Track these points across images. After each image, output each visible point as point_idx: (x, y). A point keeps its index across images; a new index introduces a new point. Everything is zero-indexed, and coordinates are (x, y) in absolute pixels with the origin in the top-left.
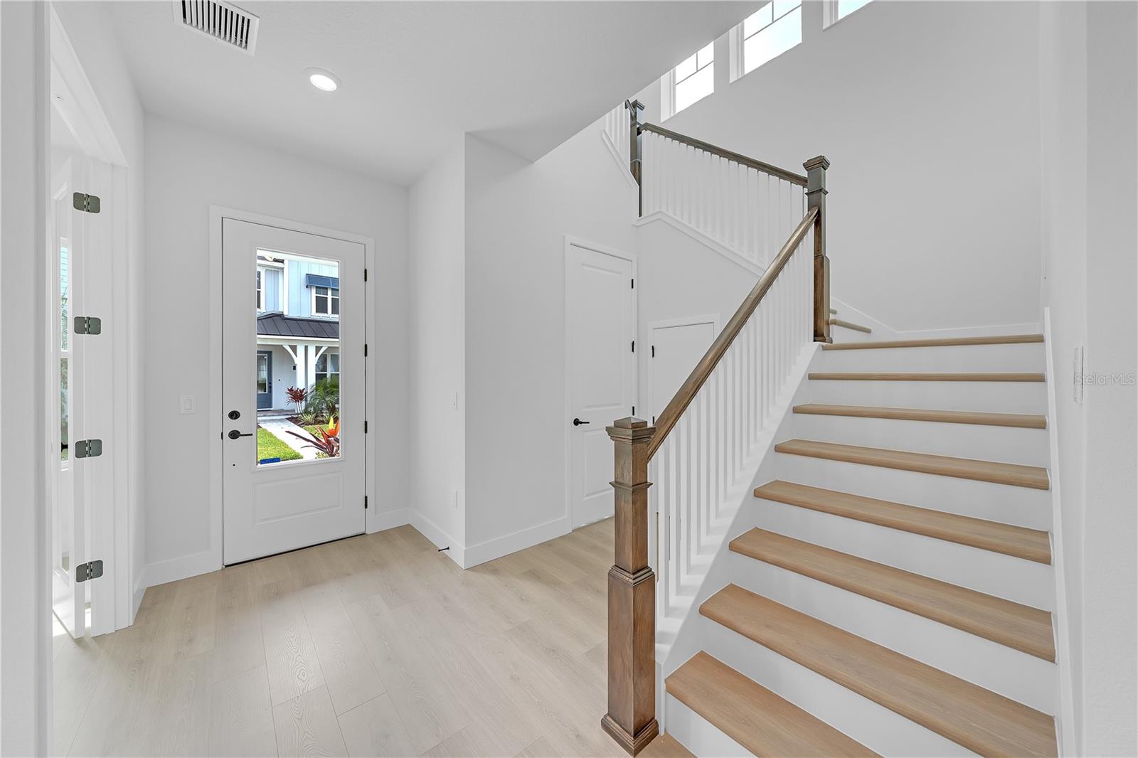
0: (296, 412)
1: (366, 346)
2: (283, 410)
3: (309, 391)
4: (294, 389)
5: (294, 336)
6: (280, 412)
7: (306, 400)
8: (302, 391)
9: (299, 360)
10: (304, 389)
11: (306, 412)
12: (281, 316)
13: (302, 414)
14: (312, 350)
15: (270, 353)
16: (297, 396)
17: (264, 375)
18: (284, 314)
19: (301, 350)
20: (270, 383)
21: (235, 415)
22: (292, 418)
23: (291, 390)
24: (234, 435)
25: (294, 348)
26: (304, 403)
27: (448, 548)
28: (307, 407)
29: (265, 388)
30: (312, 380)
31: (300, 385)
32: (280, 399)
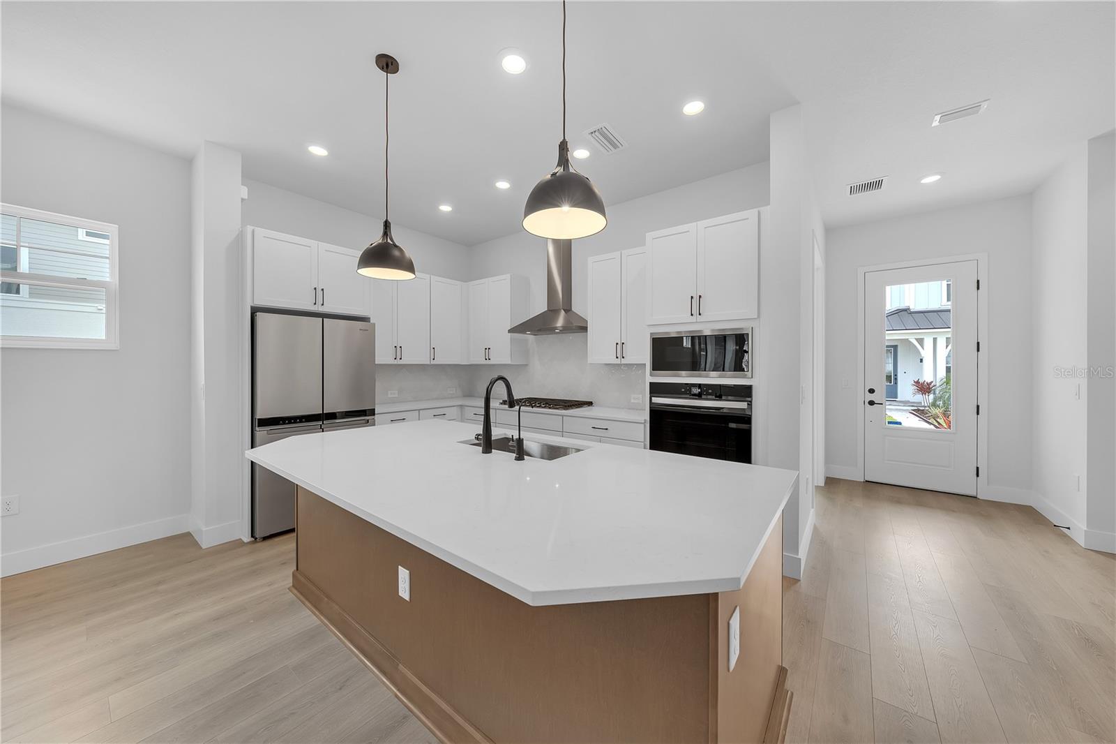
0: (923, 404)
1: (978, 343)
2: (908, 402)
3: (938, 385)
4: (921, 381)
5: (920, 329)
6: (906, 403)
7: (934, 393)
8: (929, 384)
9: (927, 353)
10: (932, 382)
11: (934, 405)
12: (906, 310)
13: (929, 407)
14: (941, 342)
15: (895, 347)
16: (924, 388)
17: (890, 368)
18: (911, 308)
19: (928, 342)
20: (896, 375)
21: (872, 391)
22: (919, 410)
23: (917, 382)
24: (871, 403)
25: (921, 341)
26: (931, 396)
27: (1069, 528)
28: (935, 400)
29: (892, 379)
30: (942, 373)
31: (927, 377)
32: (906, 390)
